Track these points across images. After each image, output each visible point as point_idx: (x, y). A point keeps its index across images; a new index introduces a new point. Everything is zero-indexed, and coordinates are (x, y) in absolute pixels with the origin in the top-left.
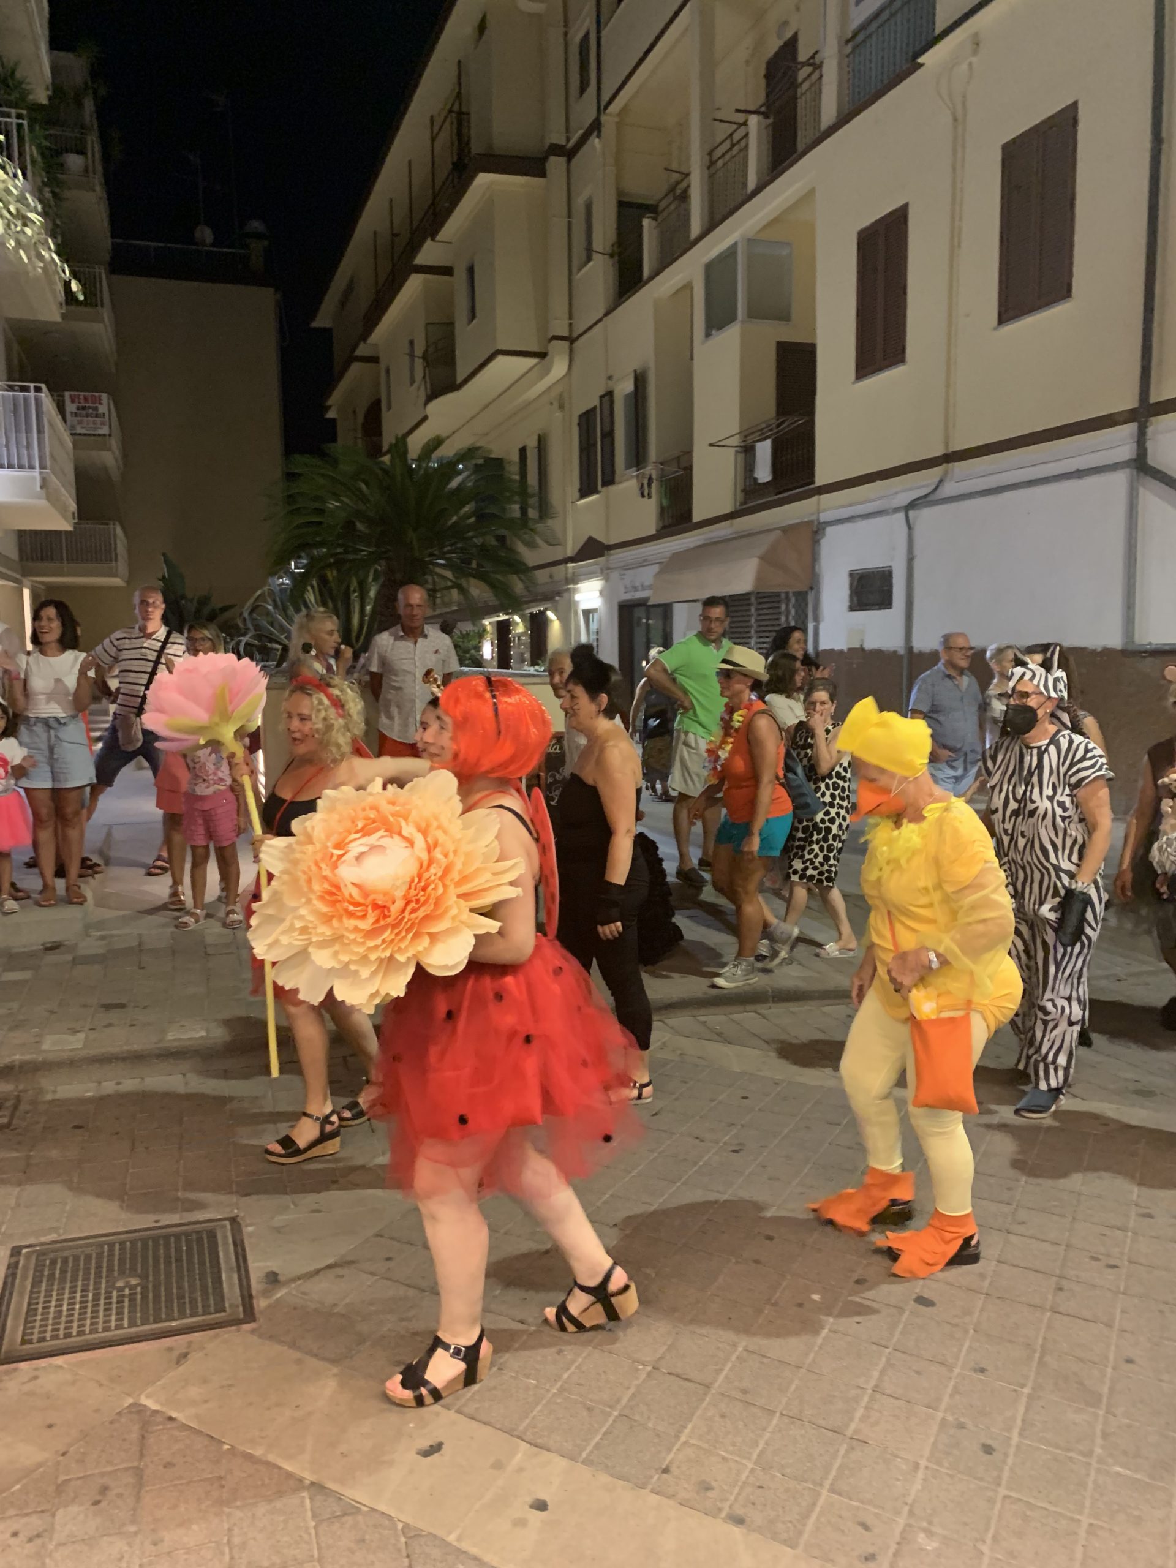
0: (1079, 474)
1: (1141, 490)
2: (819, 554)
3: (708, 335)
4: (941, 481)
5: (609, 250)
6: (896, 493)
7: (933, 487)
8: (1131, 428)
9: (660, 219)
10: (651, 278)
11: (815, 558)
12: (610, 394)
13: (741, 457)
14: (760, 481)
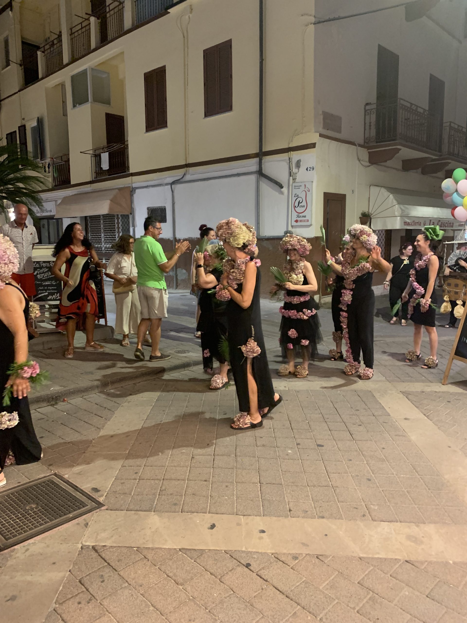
0: (238, 175)
1: (260, 182)
2: (133, 200)
3: (74, 106)
4: (185, 174)
5: (19, 62)
6: (166, 178)
7: (182, 177)
8: (256, 160)
9: (46, 52)
10: (43, 78)
11: (132, 202)
12: (24, 126)
13: (93, 159)
14: (104, 169)
